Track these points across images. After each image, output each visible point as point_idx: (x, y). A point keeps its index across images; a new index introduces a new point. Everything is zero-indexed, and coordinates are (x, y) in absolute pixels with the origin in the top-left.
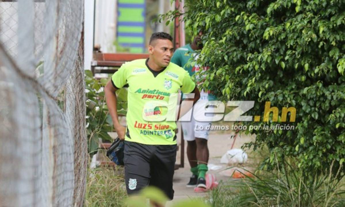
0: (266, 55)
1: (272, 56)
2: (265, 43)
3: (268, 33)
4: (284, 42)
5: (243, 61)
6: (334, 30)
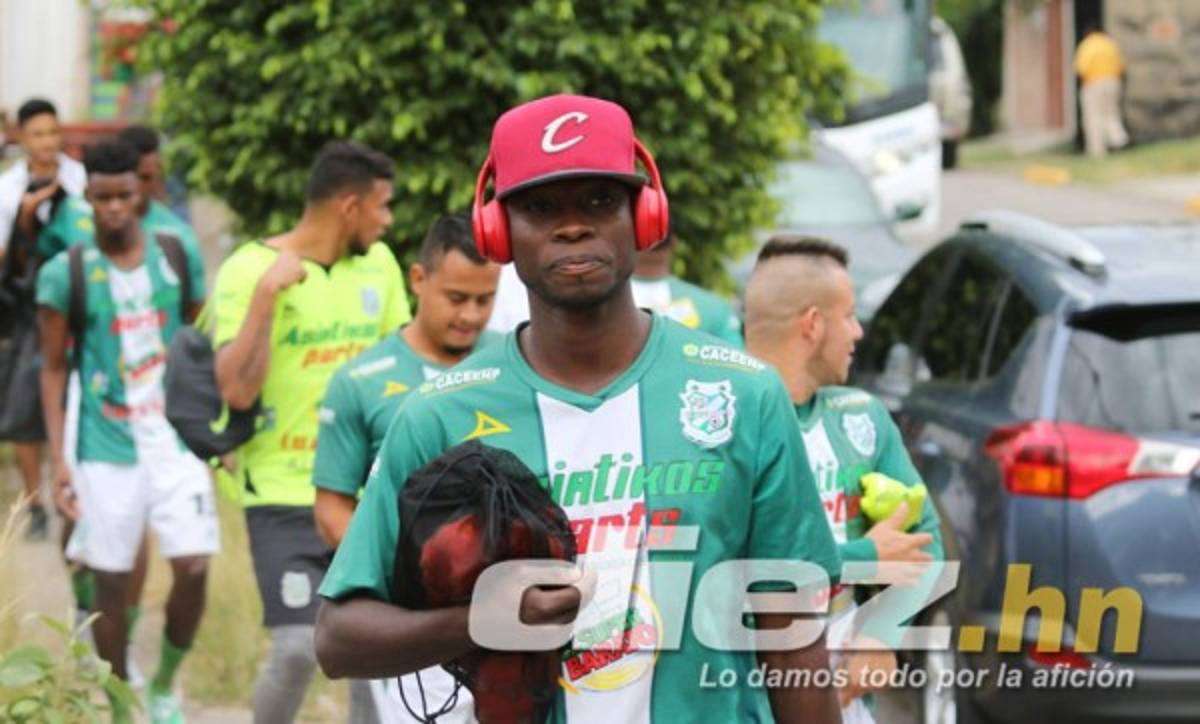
0: (268, 107)
1: (281, 111)
2: (267, 87)
3: (271, 68)
4: (300, 84)
5: (227, 120)
6: (391, 61)
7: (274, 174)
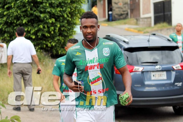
7: (5, 28)
